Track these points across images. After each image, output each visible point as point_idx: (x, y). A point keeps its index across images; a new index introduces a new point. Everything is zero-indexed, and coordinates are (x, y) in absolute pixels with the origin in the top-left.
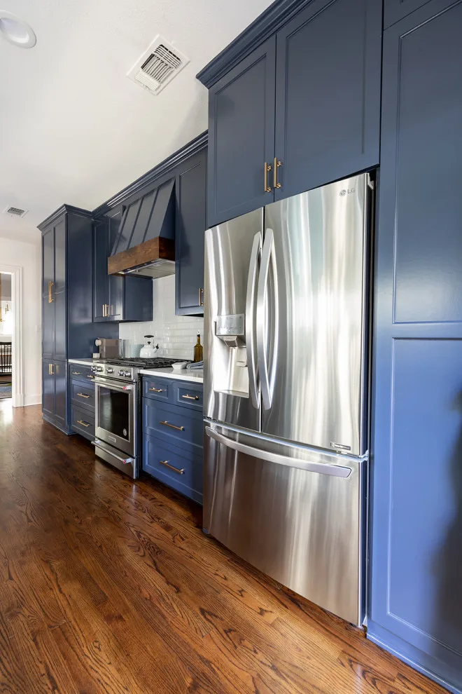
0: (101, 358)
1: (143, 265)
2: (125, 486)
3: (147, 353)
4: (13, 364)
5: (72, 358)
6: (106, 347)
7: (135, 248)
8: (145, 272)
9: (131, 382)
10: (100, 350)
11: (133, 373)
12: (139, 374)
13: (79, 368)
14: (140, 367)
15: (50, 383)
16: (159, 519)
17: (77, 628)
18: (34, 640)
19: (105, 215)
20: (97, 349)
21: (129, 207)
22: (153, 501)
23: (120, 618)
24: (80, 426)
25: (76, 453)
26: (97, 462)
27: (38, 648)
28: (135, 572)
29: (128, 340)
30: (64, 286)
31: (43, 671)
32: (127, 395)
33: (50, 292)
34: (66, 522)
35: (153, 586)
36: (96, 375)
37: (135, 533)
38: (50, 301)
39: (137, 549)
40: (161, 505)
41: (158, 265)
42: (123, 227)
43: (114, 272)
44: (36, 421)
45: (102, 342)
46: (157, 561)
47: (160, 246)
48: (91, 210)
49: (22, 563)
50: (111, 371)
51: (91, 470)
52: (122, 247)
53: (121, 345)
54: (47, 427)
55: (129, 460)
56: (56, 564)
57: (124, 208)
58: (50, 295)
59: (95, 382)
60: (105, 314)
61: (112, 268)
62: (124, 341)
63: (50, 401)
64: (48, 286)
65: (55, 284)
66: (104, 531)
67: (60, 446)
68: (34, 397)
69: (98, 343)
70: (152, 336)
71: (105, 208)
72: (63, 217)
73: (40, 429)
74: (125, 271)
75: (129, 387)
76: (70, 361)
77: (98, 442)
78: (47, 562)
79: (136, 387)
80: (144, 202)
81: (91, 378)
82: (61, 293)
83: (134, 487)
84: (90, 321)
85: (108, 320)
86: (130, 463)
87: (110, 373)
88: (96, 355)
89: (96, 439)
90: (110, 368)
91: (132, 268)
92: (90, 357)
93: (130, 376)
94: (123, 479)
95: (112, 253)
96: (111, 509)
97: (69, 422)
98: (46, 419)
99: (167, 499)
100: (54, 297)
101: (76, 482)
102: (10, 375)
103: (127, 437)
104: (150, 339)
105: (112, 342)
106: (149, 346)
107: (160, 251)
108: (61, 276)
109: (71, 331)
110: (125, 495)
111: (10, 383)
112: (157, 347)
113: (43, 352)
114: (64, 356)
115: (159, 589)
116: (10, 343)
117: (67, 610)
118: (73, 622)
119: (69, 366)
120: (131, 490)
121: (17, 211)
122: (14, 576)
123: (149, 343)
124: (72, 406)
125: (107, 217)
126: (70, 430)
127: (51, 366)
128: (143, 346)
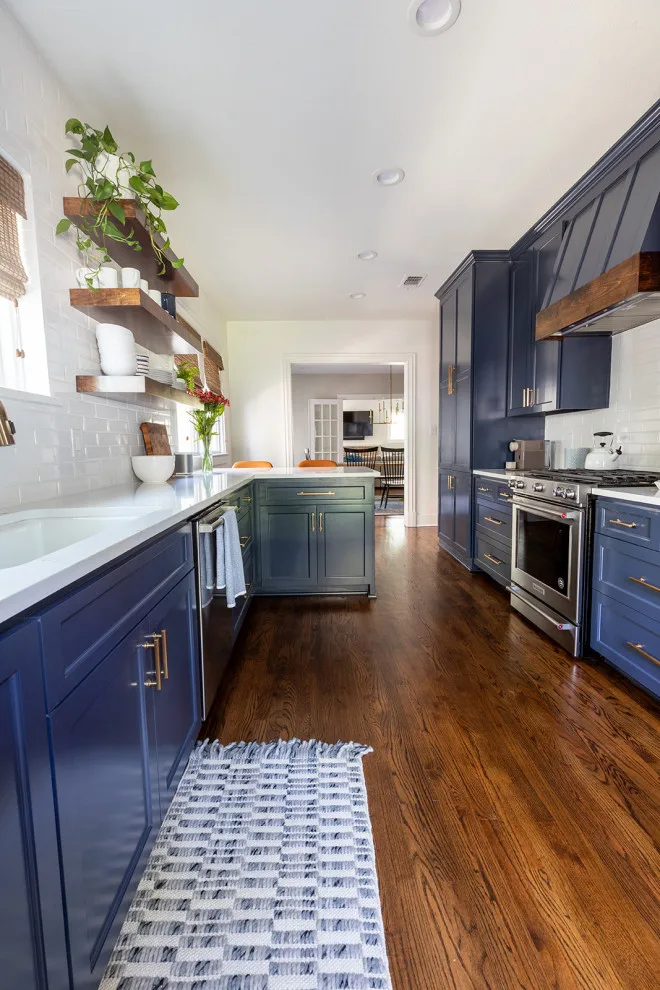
0: (517, 469)
1: (601, 312)
2: (561, 664)
3: (597, 461)
4: (406, 475)
5: (478, 468)
6: (526, 453)
7: (588, 287)
8: (598, 325)
9: (575, 508)
10: (516, 456)
11: (579, 492)
12: (590, 496)
13: (488, 482)
14: (591, 483)
15: (448, 501)
16: (628, 735)
17: (513, 836)
18: (461, 819)
19: (531, 248)
20: (512, 456)
21: (575, 220)
22: (613, 701)
23: (577, 859)
24: (487, 561)
25: (484, 599)
26: (512, 616)
27: (468, 835)
28: (592, 801)
29: (560, 442)
30: (469, 369)
31: (477, 868)
32: (568, 527)
33: (450, 379)
34: (482, 686)
35: (629, 839)
36: (514, 493)
37: (586, 740)
38: (450, 392)
39: (593, 766)
40: (628, 714)
41: (630, 307)
42: (562, 259)
43: (547, 335)
44: (431, 546)
45: (520, 446)
46: (630, 800)
47: (641, 268)
48: (508, 248)
49: (436, 718)
50: (540, 488)
51: (506, 624)
52: (560, 292)
53: (548, 448)
54: (443, 556)
55: (567, 626)
56: (476, 736)
57: (566, 224)
58: (450, 385)
59: (512, 504)
60: (526, 403)
61: (543, 328)
62: (553, 443)
63: (448, 522)
64: (448, 374)
65: (457, 369)
66: (536, 719)
67: (463, 584)
68: (429, 518)
69: (514, 446)
70: (610, 434)
71: (532, 236)
72: (470, 272)
73: (436, 557)
74: (562, 330)
75: (570, 515)
76: (476, 472)
77: (515, 588)
78: (465, 729)
79: (584, 516)
80: (605, 199)
81: (507, 498)
82: (465, 378)
83: (575, 668)
84: (501, 415)
85: (530, 413)
86: (568, 631)
87: (539, 491)
88: (510, 465)
89: (512, 584)
90: (538, 484)
91: (577, 323)
92: (502, 467)
93: (574, 498)
94: (557, 652)
95: (543, 307)
96: (542, 690)
97: (473, 552)
98: (443, 547)
99: (639, 707)
100: (456, 387)
101: (489, 636)
102: (401, 488)
103: (564, 591)
104: (603, 439)
105: (534, 445)
106: (602, 450)
107: (642, 278)
108: (465, 356)
109: (478, 431)
110: (563, 678)
111: (402, 497)
112: (619, 452)
113: (440, 460)
114: (468, 465)
115: (643, 851)
116: (402, 450)
117: (497, 804)
118: (506, 824)
119: (474, 478)
120: (571, 672)
121: (413, 280)
122: (429, 730)
123: (603, 445)
124: (477, 534)
125: (534, 251)
126: (474, 565)
127: (450, 478)
128: (589, 451)
